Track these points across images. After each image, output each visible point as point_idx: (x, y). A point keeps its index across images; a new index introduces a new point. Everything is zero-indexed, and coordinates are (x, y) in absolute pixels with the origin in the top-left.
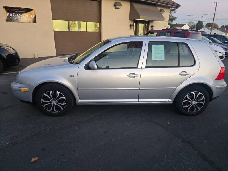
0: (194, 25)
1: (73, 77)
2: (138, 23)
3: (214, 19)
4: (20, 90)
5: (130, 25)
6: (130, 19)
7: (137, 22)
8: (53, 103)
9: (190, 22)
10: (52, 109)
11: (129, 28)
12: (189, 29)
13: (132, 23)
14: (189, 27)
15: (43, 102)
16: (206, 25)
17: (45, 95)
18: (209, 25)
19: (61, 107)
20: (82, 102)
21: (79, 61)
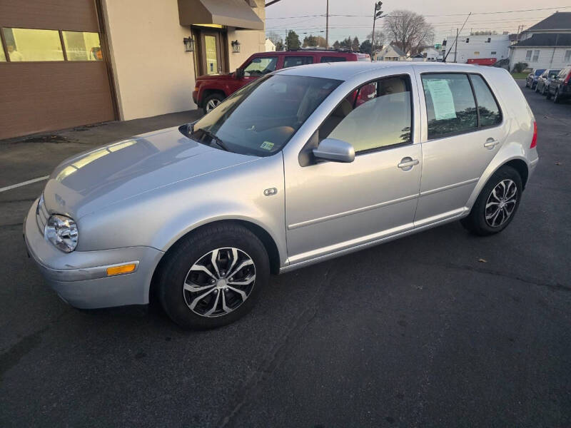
0: (280, 42)
1: (275, 193)
2: (202, 35)
3: (327, 28)
4: (104, 274)
5: (185, 39)
6: (181, 24)
7: (198, 33)
8: (219, 288)
9: (271, 34)
10: (218, 305)
11: (182, 46)
12: (274, 50)
13: (188, 35)
14: (275, 47)
15: (189, 292)
16: (304, 40)
17: (195, 267)
18: (310, 41)
19: (243, 293)
20: (294, 262)
21: (268, 145)
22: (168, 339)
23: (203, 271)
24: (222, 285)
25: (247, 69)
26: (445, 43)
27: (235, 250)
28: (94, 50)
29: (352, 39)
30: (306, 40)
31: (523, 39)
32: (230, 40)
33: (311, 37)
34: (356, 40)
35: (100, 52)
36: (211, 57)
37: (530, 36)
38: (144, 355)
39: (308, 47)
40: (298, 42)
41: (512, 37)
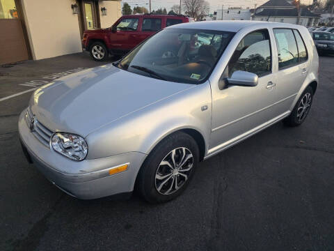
1: (207, 109)
3: (150, 2)
5: (72, 5)
7: (80, 1)
8: (174, 175)
10: (173, 186)
11: (71, 10)
13: (74, 2)
15: (158, 180)
17: (163, 163)
18: (138, 10)
19: (185, 176)
20: (212, 153)
21: (195, 76)
22: (141, 212)
23: (167, 165)
24: (176, 172)
25: (118, 26)
26: (215, 13)
27: (184, 149)
28: (11, 12)
29: (163, 9)
30: (135, 9)
31: (258, 11)
32: (100, 7)
33: (138, 8)
34: (165, 10)
35: (16, 13)
36: (89, 18)
37: (262, 10)
38: (131, 226)
39: (137, 14)
40: (130, 11)
41: (252, 11)
